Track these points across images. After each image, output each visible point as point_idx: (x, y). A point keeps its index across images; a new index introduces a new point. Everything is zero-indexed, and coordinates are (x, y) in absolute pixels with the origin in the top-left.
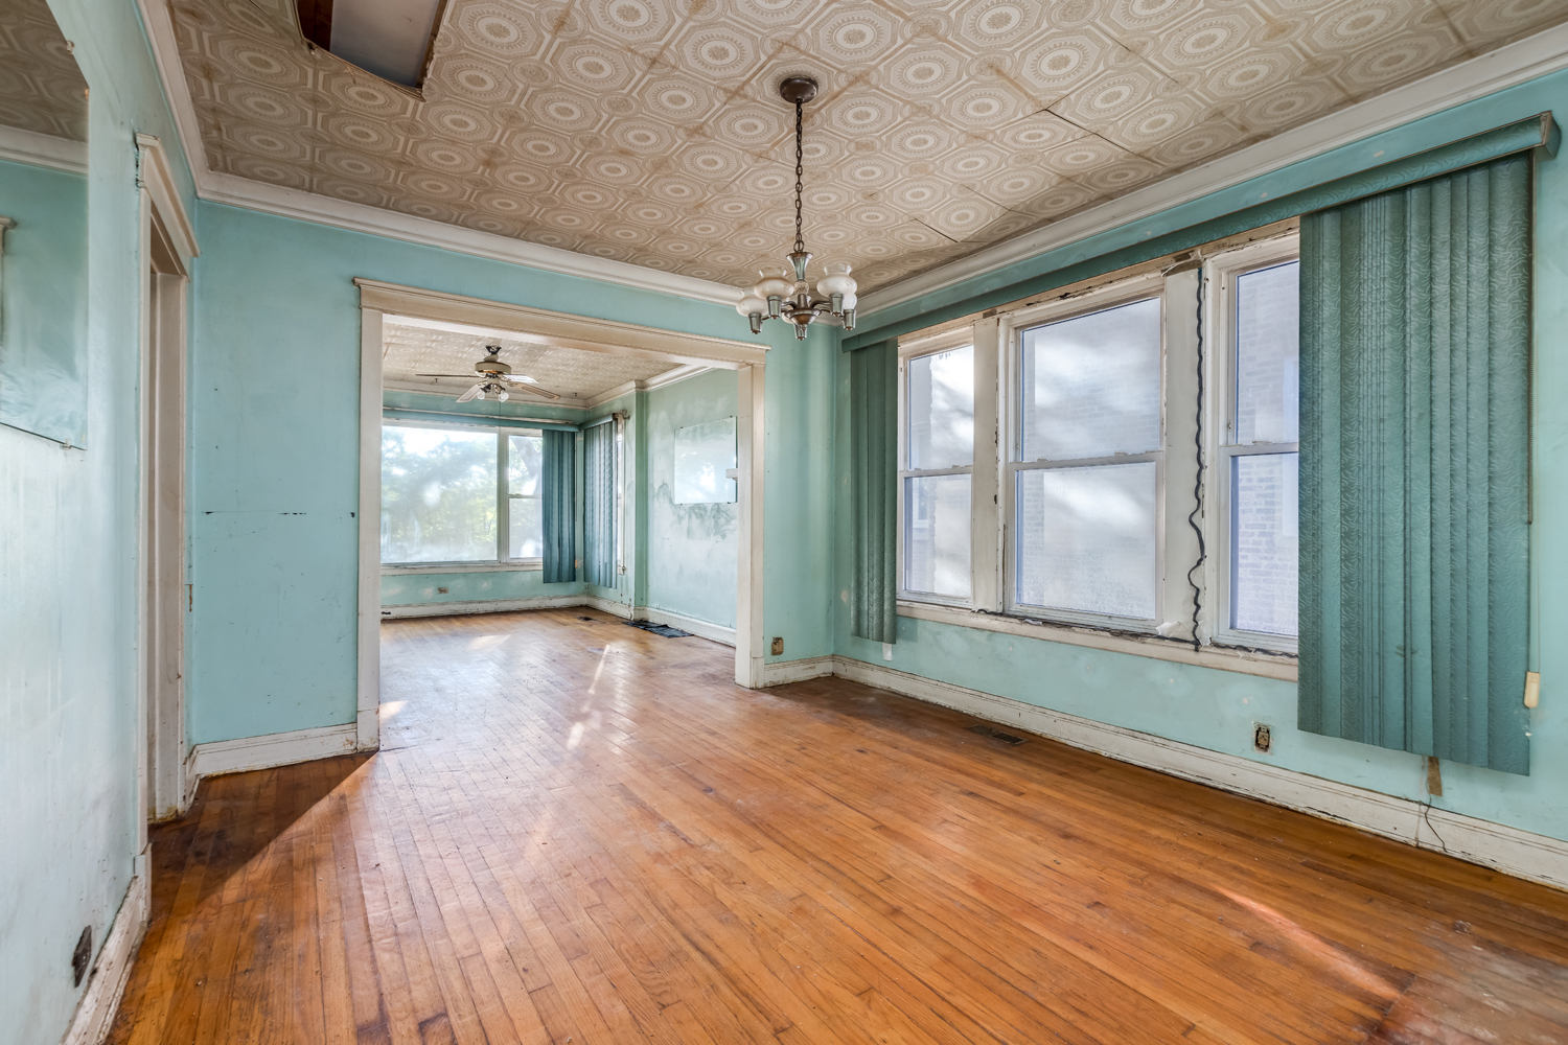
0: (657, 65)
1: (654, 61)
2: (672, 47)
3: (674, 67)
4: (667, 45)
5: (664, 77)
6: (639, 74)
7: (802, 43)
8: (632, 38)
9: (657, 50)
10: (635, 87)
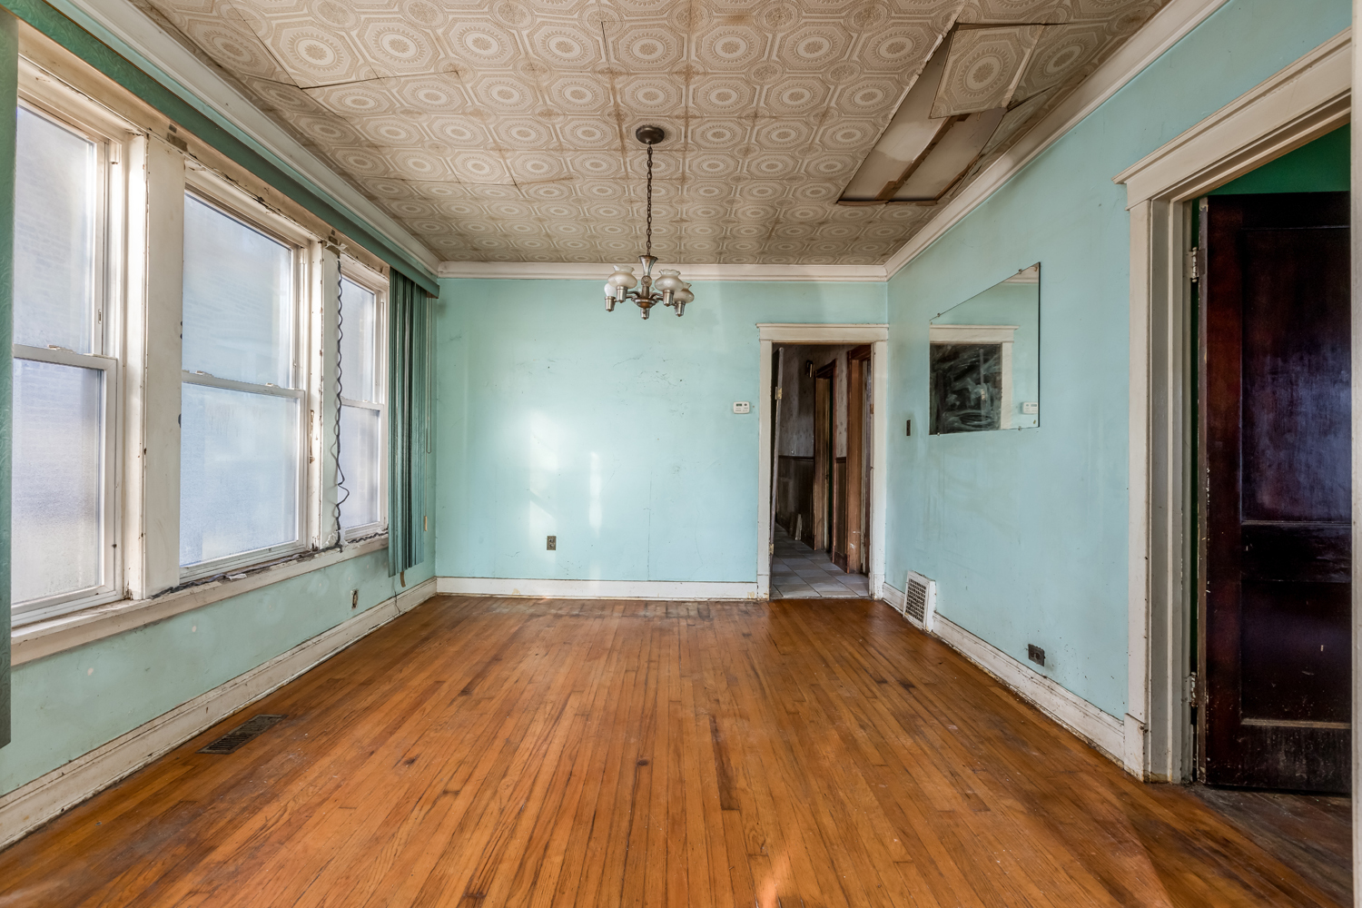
0: (753, 115)
1: (756, 116)
2: (749, 128)
3: (741, 118)
4: (752, 128)
5: (743, 109)
6: (762, 104)
7: (679, 155)
8: (778, 124)
9: (756, 123)
10: (760, 93)
